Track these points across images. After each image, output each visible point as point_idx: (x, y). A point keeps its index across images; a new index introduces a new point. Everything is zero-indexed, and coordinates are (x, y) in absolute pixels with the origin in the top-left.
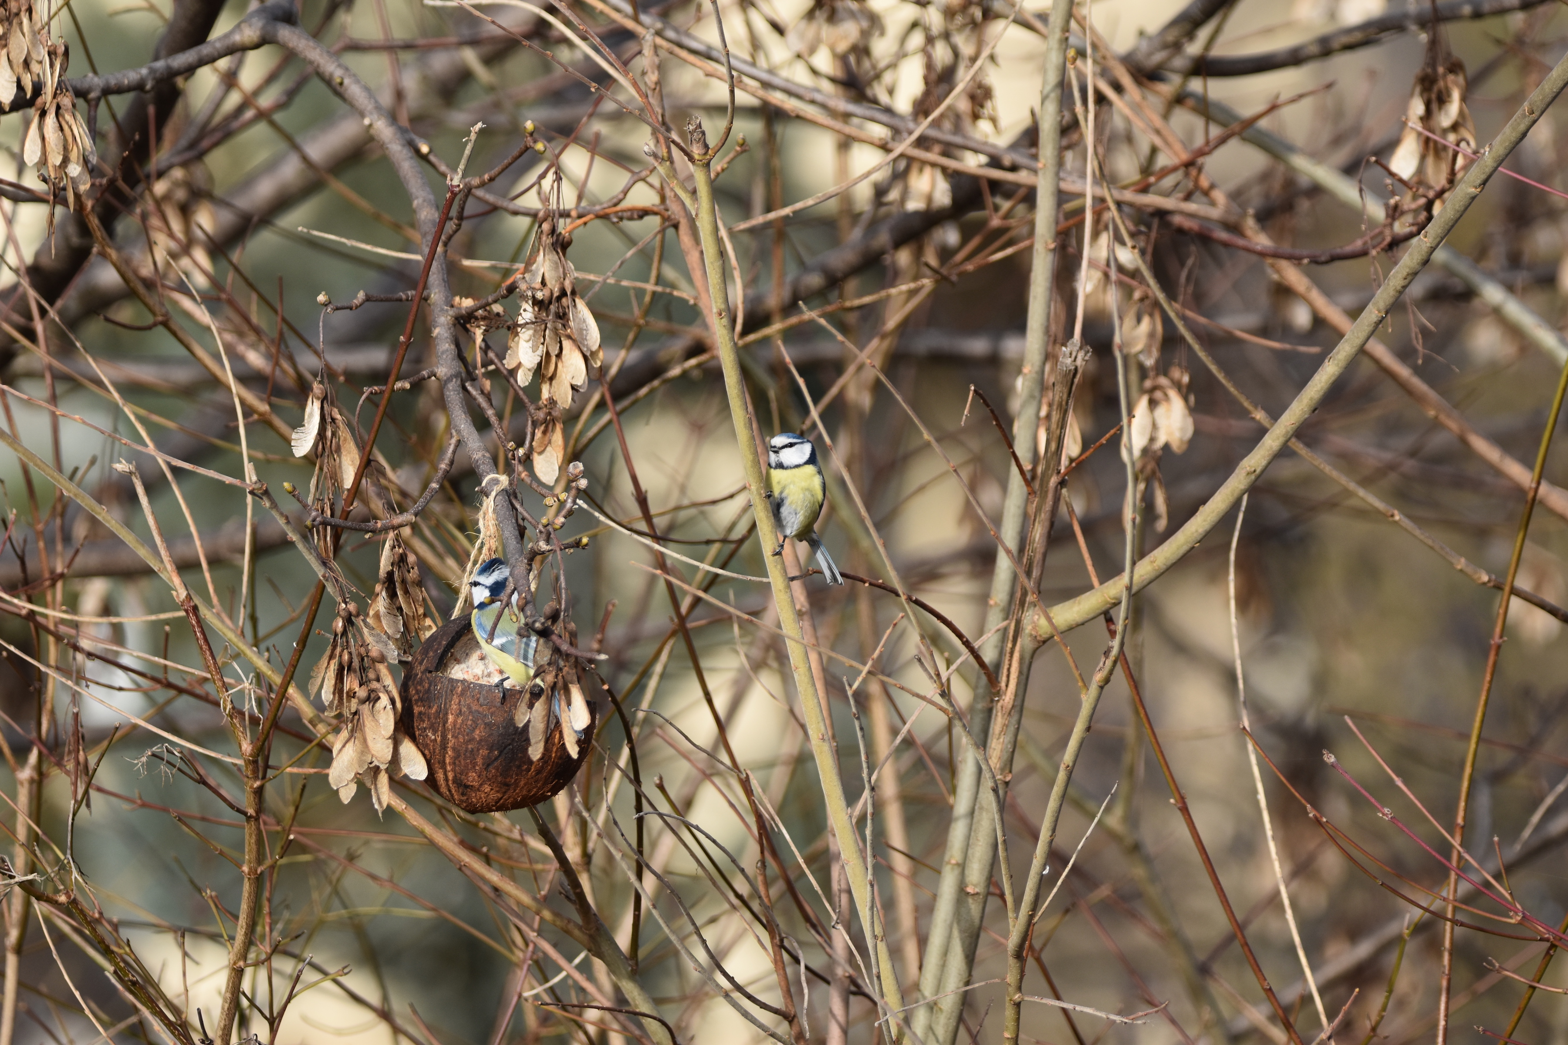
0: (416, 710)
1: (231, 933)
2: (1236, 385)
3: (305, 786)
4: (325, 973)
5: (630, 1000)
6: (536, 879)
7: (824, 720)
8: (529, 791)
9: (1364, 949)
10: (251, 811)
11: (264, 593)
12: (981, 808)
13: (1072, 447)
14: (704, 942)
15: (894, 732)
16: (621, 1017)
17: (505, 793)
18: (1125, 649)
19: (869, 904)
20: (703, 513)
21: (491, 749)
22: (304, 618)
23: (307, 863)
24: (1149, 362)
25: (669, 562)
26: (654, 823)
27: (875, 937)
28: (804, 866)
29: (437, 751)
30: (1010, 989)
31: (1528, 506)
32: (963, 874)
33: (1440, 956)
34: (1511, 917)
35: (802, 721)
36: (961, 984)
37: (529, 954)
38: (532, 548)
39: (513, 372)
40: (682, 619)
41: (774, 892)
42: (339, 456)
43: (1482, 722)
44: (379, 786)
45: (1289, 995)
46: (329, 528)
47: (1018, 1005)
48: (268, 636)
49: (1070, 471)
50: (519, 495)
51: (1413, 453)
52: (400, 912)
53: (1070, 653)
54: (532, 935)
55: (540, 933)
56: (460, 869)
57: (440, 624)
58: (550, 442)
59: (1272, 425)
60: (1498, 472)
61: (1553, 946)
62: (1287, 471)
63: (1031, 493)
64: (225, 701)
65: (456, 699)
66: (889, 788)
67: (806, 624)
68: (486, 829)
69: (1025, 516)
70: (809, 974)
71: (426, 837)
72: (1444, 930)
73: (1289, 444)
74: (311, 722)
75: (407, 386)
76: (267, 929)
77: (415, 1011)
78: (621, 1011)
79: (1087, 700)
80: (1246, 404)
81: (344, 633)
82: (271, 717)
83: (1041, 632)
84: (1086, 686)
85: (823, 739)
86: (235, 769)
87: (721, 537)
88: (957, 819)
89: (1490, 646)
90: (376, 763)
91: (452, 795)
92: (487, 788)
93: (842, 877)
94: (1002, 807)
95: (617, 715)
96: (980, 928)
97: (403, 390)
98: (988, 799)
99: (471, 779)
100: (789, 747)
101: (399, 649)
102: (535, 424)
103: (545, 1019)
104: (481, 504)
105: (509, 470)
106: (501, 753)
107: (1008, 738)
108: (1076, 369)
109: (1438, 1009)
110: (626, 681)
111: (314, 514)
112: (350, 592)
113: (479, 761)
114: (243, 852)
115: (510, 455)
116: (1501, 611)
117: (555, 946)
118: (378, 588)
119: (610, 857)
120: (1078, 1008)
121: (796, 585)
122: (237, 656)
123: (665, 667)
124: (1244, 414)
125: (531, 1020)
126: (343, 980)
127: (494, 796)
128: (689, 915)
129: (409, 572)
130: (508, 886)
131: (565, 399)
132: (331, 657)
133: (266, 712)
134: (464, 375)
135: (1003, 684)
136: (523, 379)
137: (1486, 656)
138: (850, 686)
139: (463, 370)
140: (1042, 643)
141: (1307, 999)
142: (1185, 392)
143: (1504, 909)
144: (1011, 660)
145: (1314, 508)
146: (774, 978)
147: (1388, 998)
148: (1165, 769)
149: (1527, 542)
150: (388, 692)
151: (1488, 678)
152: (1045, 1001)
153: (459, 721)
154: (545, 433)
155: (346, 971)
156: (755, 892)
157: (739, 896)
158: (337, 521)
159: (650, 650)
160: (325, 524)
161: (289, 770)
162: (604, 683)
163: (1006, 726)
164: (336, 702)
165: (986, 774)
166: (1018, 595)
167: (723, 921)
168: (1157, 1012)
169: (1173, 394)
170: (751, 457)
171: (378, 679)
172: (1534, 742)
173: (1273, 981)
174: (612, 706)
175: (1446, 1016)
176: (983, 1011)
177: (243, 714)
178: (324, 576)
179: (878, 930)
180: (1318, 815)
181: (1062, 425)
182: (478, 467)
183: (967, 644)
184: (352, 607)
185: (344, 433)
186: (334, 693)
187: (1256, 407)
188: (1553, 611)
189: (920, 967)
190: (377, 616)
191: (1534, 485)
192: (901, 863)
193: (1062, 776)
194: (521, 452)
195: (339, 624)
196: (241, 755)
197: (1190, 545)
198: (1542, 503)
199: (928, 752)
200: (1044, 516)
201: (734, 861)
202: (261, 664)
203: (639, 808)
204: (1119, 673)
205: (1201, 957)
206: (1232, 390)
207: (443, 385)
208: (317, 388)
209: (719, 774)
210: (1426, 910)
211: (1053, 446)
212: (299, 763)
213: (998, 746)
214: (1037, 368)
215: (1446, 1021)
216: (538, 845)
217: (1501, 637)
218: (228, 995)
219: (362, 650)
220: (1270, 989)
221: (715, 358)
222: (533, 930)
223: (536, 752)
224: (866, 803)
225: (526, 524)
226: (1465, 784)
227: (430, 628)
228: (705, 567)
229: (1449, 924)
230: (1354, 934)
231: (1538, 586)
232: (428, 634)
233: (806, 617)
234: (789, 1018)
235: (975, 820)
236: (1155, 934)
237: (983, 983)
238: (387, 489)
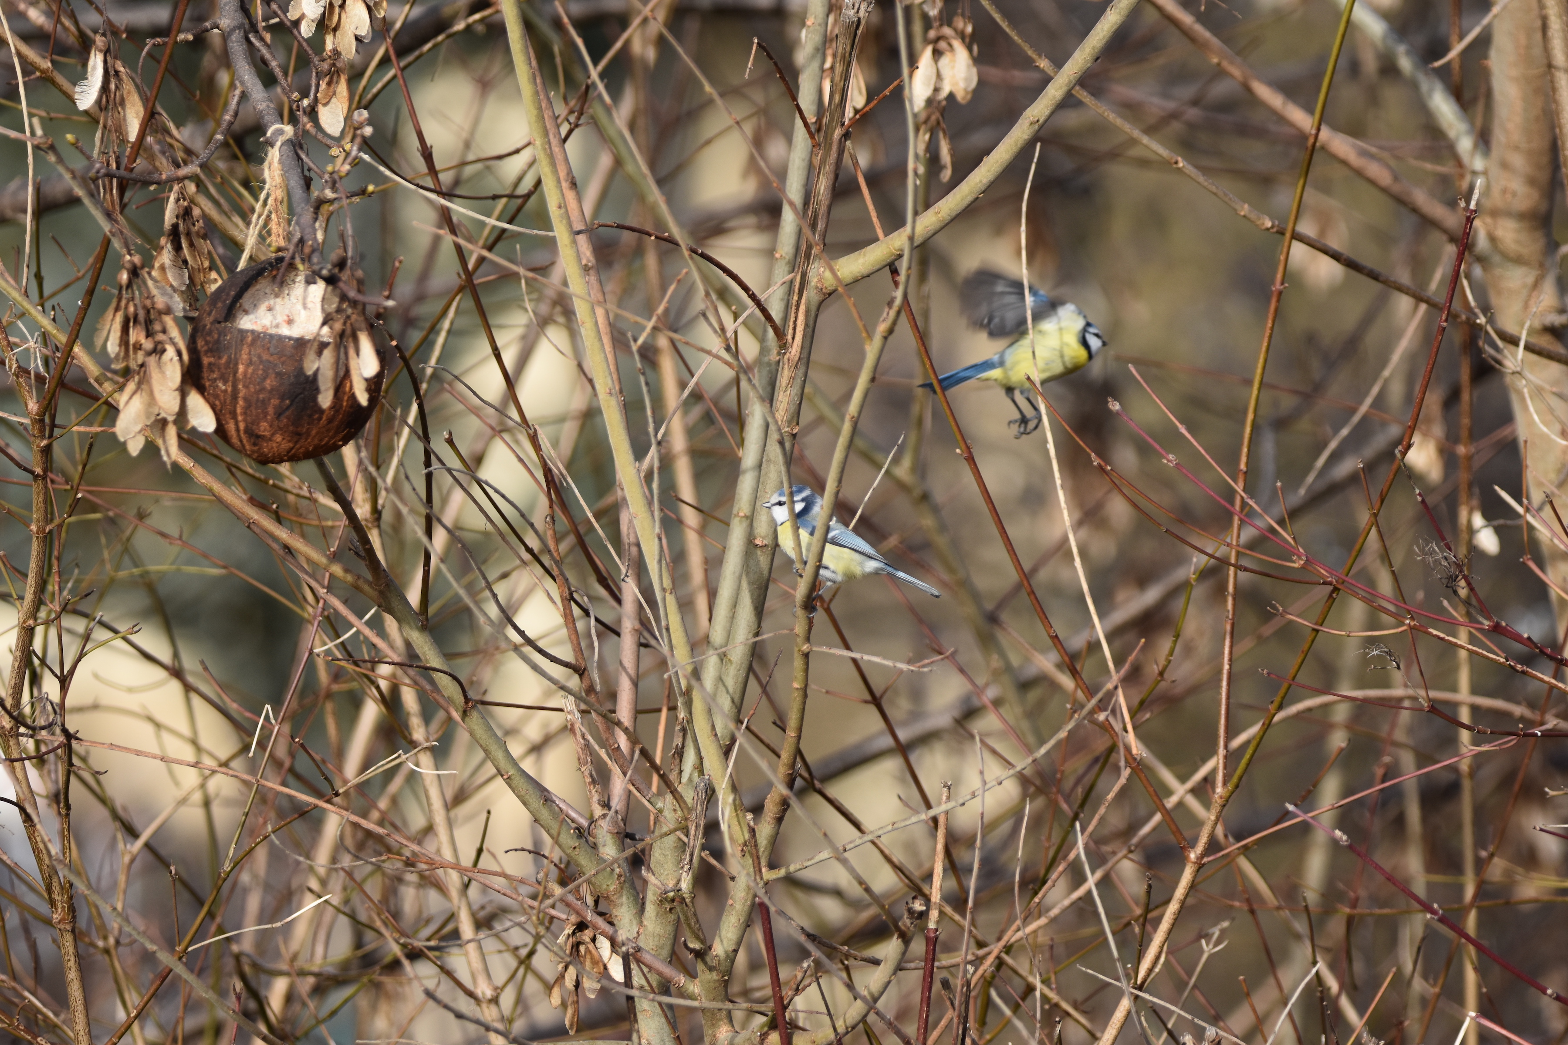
0: (206, 361)
1: (21, 594)
2: (1020, 34)
3: (91, 445)
4: (116, 632)
5: (420, 655)
6: (324, 535)
7: (611, 374)
8: (321, 440)
9: (1151, 595)
10: (38, 470)
11: (49, 252)
12: (769, 461)
13: (857, 98)
14: (495, 596)
15: (683, 385)
16: (412, 672)
17: (296, 443)
18: (909, 298)
19: (657, 557)
20: (488, 168)
21: (282, 398)
22: (89, 276)
23: (98, 520)
24: (933, 12)
25: (455, 219)
26: (443, 480)
27: (664, 590)
28: (593, 520)
29: (228, 401)
30: (798, 640)
31: (1309, 152)
32: (751, 525)
33: (1225, 601)
34: (1294, 562)
35: (590, 376)
36: (751, 635)
37: (320, 610)
38: (318, 197)
39: (297, 23)
40: (469, 275)
41: (563, 547)
42: (124, 109)
43: (1264, 368)
44: (167, 438)
45: (1077, 642)
46: (115, 181)
47: (806, 656)
48: (53, 295)
49: (854, 122)
50: (305, 146)
51: (1195, 102)
52: (192, 569)
53: (854, 305)
54: (322, 591)
55: (329, 589)
56: (249, 527)
57: (225, 276)
58: (334, 93)
59: (1056, 73)
60: (1281, 119)
61: (1336, 589)
62: (1071, 119)
63: (816, 145)
64: (10, 360)
65: (245, 350)
66: (679, 443)
67: (593, 279)
68: (274, 486)
69: (810, 166)
70: (599, 626)
71: (214, 495)
72: (1228, 575)
73: (1073, 92)
74: (97, 380)
75: (190, 37)
76: (57, 588)
77: (206, 669)
78: (411, 666)
79: (871, 350)
80: (1030, 53)
81: (129, 285)
82: (57, 376)
83: (827, 284)
84: (870, 337)
85: (610, 393)
86: (21, 428)
87: (507, 192)
88: (745, 472)
89: (1272, 292)
90: (163, 415)
91: (243, 446)
92: (278, 438)
93: (631, 531)
94: (790, 460)
95: (405, 371)
96: (768, 580)
97: (187, 42)
98: (774, 451)
99: (262, 428)
100: (578, 403)
101: (185, 302)
102: (319, 76)
103: (337, 675)
104: (266, 155)
105: (293, 120)
106: (292, 402)
107: (795, 390)
108: (859, 20)
109: (1223, 653)
110: (415, 337)
111: (98, 165)
112: (136, 244)
113: (271, 410)
114: (31, 510)
115: (294, 106)
116: (1282, 258)
117: (345, 602)
118: (163, 241)
119: (398, 515)
120: (866, 657)
121: (582, 239)
122: (22, 315)
123: (452, 323)
124: (1028, 64)
125: (323, 676)
126: (133, 638)
127: (286, 445)
128: (479, 569)
129: (194, 225)
130: (297, 544)
131: (349, 49)
132: (117, 309)
133: (52, 371)
134: (247, 26)
135: (789, 337)
136: (306, 30)
137: (1268, 302)
138: (635, 340)
139: (246, 21)
140: (828, 296)
141: (1094, 646)
142: (969, 42)
143: (1287, 554)
144: (797, 313)
145: (1098, 158)
146: (564, 631)
147: (1175, 642)
148: (951, 419)
149: (1307, 188)
150: (174, 344)
151: (1270, 325)
152: (834, 651)
153: (250, 370)
154: (329, 84)
155: (136, 629)
156: (546, 549)
157: (529, 550)
158: (122, 172)
159: (438, 307)
160: (110, 176)
161: (75, 428)
162: (392, 340)
163: (792, 378)
164: (122, 354)
165: (772, 427)
166: (804, 247)
167: (514, 576)
168: (942, 659)
169: (957, 44)
170: (535, 112)
171: (164, 331)
172: (1317, 389)
173: (1059, 629)
174: (401, 363)
175: (1230, 660)
176: (772, 661)
177: (29, 373)
178: (111, 232)
179: (667, 583)
180: (1102, 463)
181: (846, 77)
182: (263, 117)
183: (753, 297)
184: (137, 259)
185: (128, 86)
186: (120, 346)
187: (1040, 56)
188: (1336, 256)
189: (710, 620)
190: (163, 268)
191: (1314, 132)
192: (690, 517)
193: (847, 427)
194: (305, 102)
195: (124, 277)
196: (27, 414)
197: (974, 196)
198: (1323, 148)
199: (716, 404)
200: (829, 168)
201: (523, 515)
202: (45, 323)
203: (428, 463)
204: (904, 322)
205: (989, 606)
206: (1016, 38)
207: (225, 37)
208: (99, 40)
209: (507, 430)
210: (1211, 556)
211: (837, 98)
212: (88, 422)
213: (784, 399)
214: (820, 20)
215: (1230, 665)
216: (327, 501)
217: (1282, 283)
218: (18, 654)
219: (148, 303)
220: (1056, 636)
221: (498, 12)
222: (324, 587)
223: (325, 400)
224: (652, 458)
225: (312, 174)
226: (1248, 430)
227: (215, 282)
228: (492, 221)
229: (1232, 569)
230: (1143, 581)
231: (1322, 232)
232: (214, 287)
233: (592, 272)
234: (580, 671)
235: (763, 472)
236: (944, 584)
237: (771, 635)
238: (171, 146)
